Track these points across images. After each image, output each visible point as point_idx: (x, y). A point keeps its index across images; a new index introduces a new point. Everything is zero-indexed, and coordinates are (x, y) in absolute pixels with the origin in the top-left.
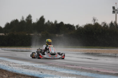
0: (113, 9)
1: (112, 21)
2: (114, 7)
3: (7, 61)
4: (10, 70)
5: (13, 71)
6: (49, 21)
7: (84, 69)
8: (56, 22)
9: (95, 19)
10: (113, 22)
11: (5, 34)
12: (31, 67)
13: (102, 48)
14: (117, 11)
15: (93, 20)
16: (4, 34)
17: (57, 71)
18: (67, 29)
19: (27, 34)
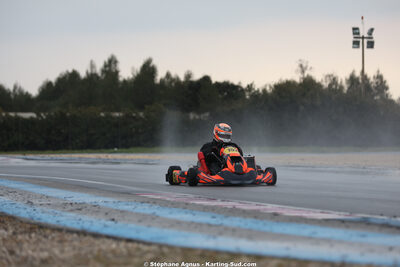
0: (354, 34)
1: (354, 71)
2: (357, 29)
3: (26, 192)
4: (27, 216)
5: (32, 219)
6: (168, 75)
7: (238, 210)
8: (188, 76)
9: (304, 65)
10: (358, 74)
11: (38, 115)
12: (88, 208)
13: (323, 152)
14: (366, 41)
15: (299, 69)
16: (34, 115)
17: (157, 216)
18: (220, 96)
19: (102, 114)
